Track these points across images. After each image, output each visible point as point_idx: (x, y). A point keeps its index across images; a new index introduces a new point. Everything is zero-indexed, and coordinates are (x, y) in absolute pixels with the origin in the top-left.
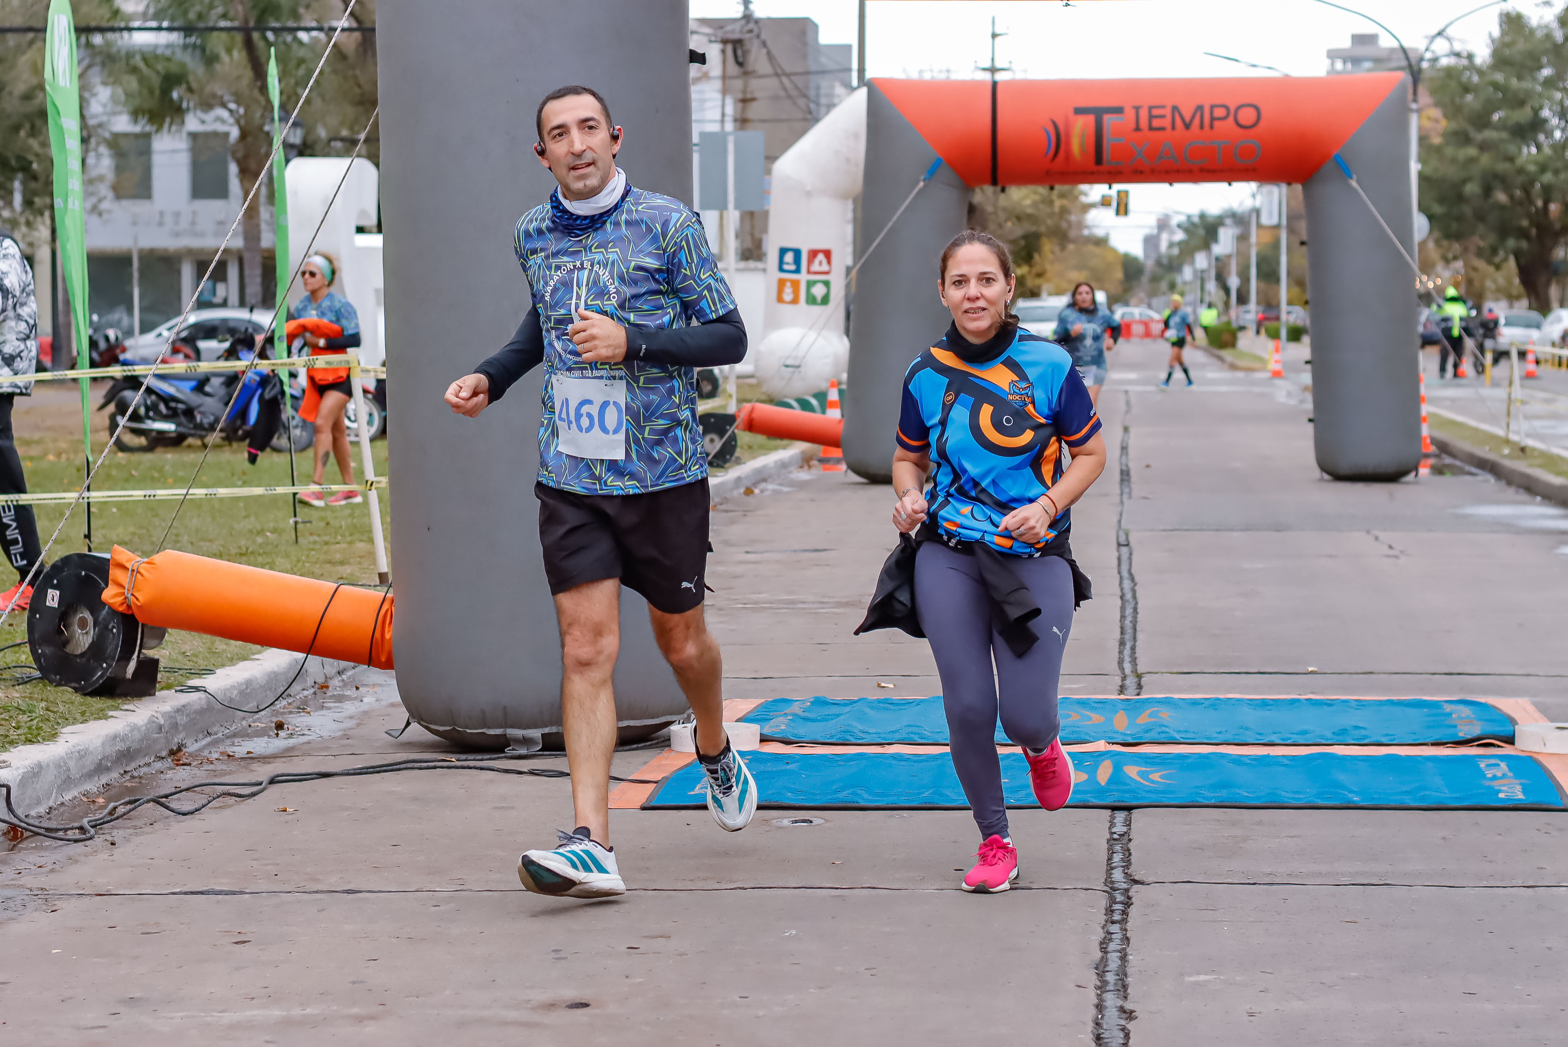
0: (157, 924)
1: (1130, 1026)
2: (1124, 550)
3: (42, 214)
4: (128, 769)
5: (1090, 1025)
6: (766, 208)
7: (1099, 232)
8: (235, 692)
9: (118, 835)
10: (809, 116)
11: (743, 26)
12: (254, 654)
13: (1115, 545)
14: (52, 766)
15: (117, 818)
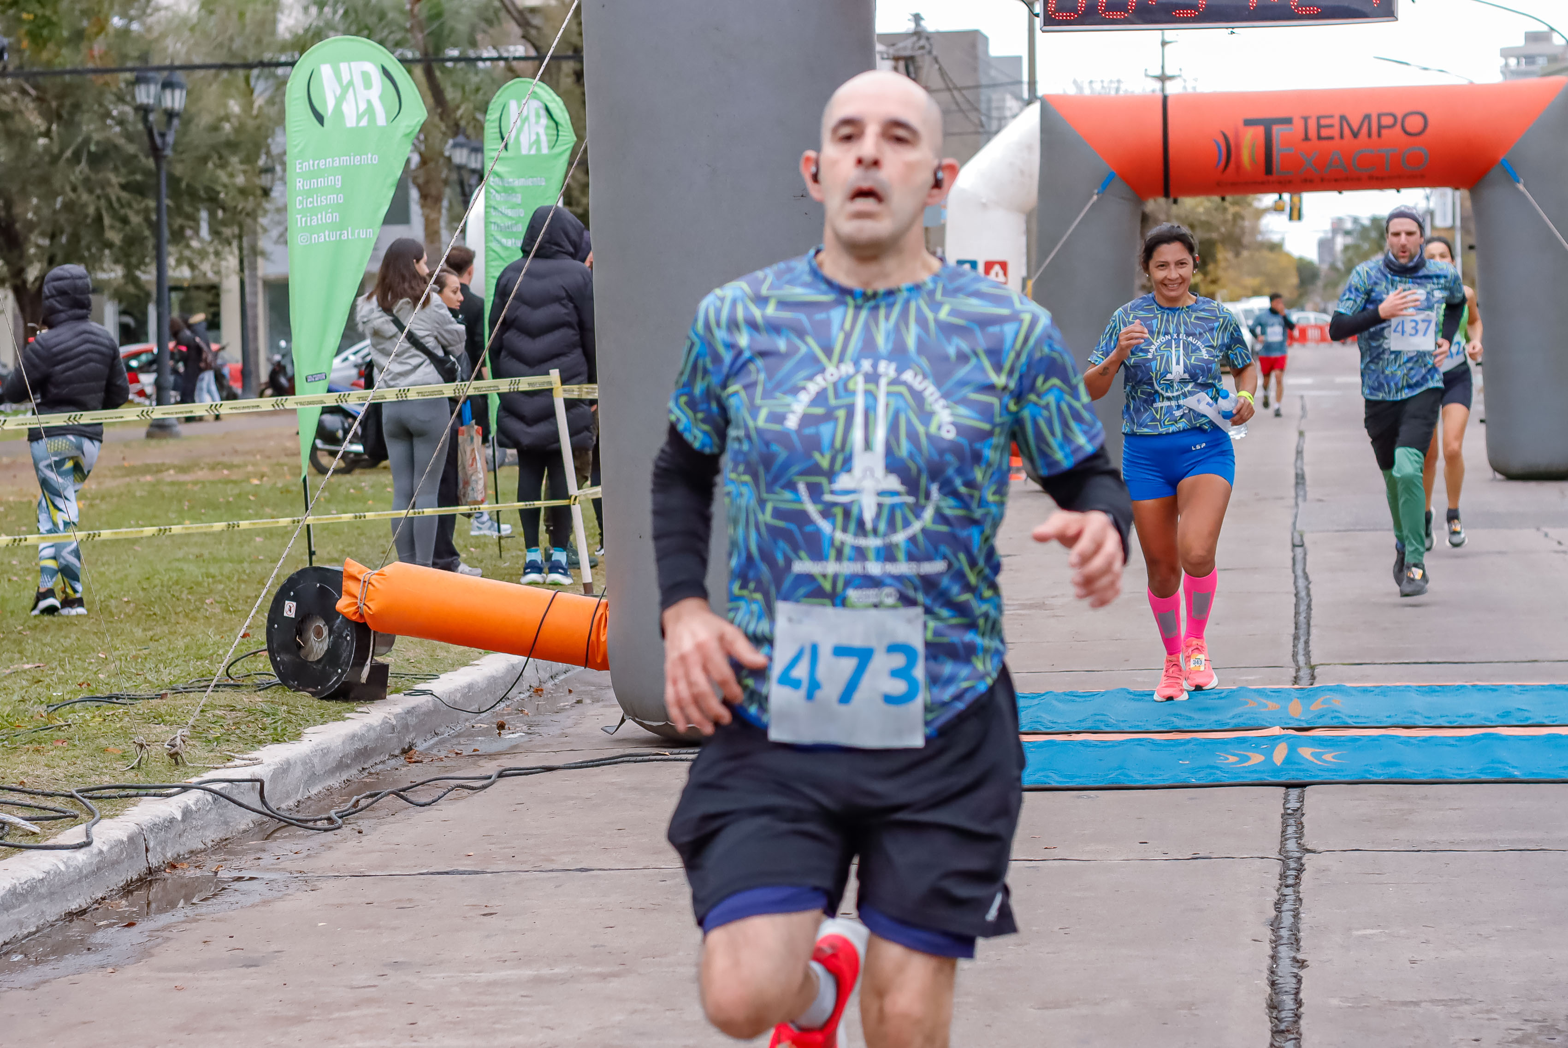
0: (410, 900)
1: (1302, 973)
2: (1299, 550)
3: (230, 244)
4: (366, 766)
5: (1266, 974)
6: (942, 222)
7: (1275, 238)
8: (459, 695)
9: (363, 824)
10: (981, 130)
11: (914, 43)
12: (473, 660)
13: (1290, 546)
14: (299, 763)
15: (361, 810)
